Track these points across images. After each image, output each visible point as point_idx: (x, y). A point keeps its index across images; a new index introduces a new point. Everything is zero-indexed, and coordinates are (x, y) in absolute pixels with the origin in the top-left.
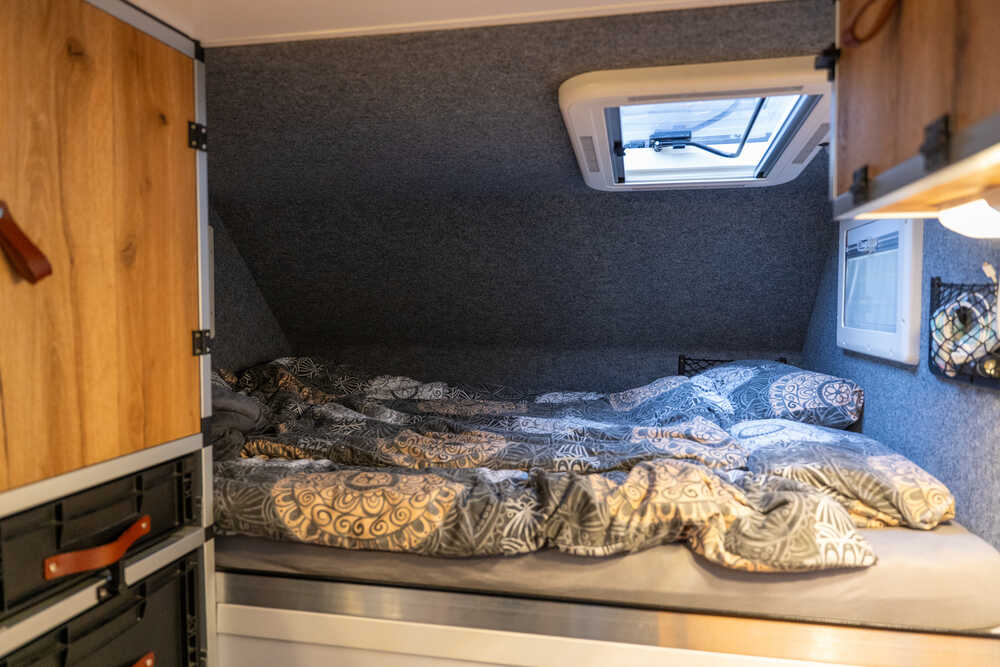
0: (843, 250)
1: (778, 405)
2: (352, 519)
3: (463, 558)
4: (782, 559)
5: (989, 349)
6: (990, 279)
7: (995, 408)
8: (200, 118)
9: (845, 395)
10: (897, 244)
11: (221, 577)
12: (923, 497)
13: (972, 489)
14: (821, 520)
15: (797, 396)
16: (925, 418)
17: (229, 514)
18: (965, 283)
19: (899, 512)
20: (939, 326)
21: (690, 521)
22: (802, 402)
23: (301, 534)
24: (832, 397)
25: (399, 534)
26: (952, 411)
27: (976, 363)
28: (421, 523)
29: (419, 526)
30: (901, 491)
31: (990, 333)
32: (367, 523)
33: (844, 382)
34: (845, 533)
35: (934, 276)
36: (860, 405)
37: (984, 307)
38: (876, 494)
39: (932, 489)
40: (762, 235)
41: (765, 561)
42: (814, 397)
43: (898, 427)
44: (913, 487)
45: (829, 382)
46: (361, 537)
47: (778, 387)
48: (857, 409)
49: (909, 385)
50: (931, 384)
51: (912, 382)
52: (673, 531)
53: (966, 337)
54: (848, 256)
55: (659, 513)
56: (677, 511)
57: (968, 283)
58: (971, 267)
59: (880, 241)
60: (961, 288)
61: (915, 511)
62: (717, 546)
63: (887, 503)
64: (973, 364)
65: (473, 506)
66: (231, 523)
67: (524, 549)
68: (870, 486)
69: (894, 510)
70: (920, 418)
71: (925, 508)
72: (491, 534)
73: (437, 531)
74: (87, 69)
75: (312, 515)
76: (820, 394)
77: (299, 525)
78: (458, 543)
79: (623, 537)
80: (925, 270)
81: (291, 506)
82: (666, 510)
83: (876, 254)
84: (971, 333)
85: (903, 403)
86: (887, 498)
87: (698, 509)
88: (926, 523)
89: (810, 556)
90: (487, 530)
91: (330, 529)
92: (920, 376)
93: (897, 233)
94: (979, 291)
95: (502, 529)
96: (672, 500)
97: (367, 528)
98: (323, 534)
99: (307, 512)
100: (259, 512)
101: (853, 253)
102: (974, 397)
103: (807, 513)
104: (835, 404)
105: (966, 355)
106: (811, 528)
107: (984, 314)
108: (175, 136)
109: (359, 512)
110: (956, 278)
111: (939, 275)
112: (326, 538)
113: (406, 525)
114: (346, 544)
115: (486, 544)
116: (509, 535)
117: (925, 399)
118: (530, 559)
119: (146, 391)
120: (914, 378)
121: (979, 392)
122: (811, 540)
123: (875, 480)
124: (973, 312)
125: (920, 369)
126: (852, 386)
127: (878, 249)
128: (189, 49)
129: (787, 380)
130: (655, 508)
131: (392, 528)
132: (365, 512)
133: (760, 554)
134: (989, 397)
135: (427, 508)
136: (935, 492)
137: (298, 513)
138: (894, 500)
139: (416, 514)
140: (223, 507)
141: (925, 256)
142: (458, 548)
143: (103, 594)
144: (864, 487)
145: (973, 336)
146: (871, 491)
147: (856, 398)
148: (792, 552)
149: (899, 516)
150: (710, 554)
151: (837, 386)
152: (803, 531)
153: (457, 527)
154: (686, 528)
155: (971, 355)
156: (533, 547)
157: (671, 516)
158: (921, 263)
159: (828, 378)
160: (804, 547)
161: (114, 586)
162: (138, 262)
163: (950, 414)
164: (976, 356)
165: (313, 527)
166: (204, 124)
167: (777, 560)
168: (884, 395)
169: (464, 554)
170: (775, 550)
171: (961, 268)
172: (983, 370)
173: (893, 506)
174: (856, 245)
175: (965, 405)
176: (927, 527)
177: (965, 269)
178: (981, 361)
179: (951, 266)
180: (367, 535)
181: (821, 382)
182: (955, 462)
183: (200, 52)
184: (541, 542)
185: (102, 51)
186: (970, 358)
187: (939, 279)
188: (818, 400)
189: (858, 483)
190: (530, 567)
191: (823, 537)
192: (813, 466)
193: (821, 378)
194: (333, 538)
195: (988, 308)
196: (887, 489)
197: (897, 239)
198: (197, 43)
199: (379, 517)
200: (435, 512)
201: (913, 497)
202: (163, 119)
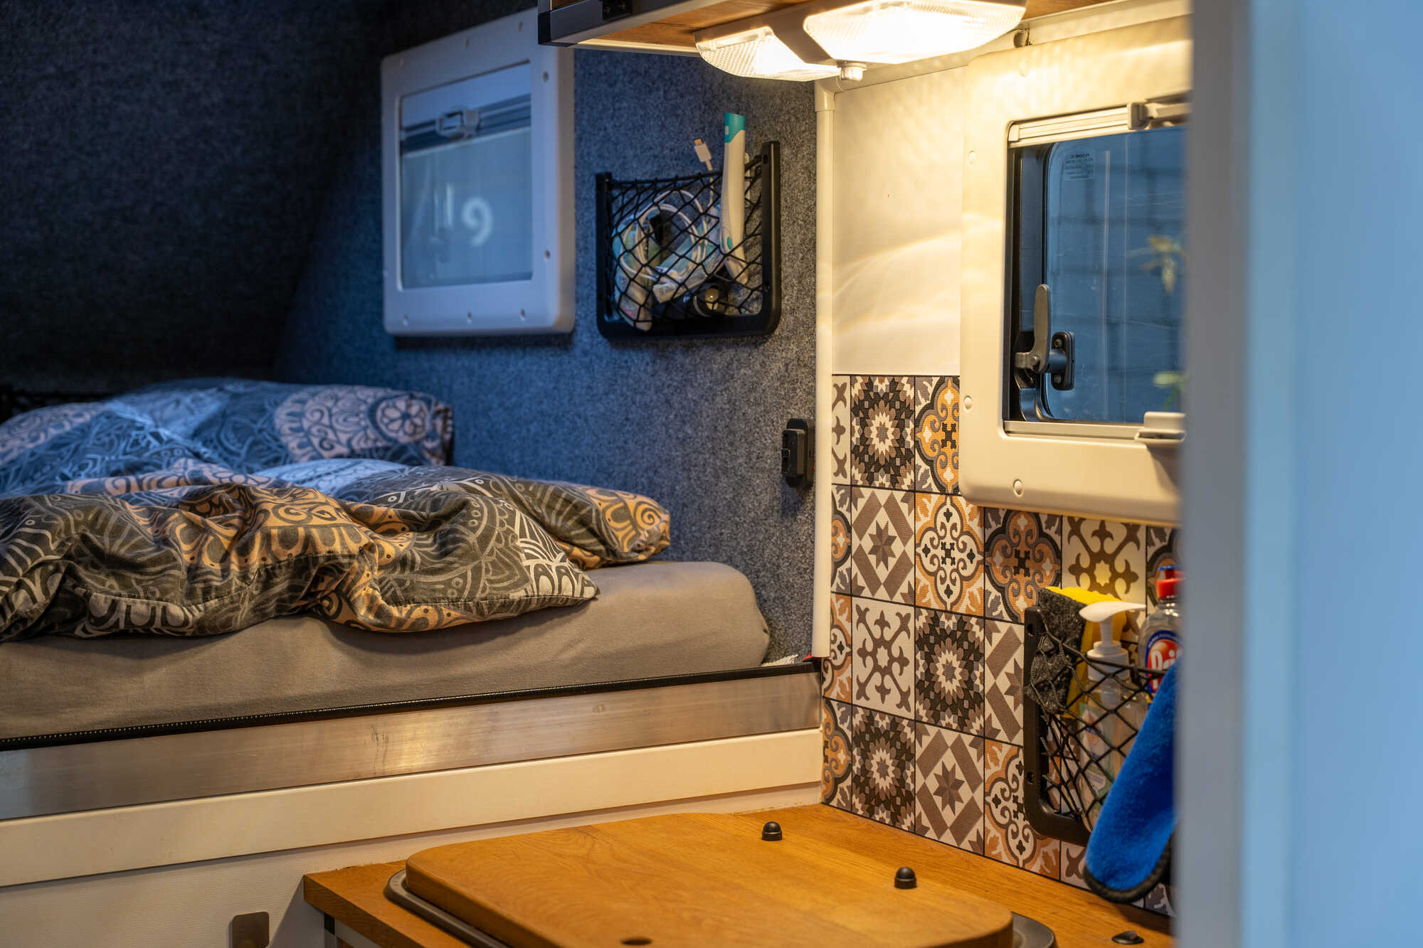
0: (392, 137)
1: (301, 446)
4: (479, 595)
5: (710, 270)
6: (704, 164)
7: (715, 367)
9: (418, 421)
10: (529, 117)
12: (629, 517)
13: (684, 505)
14: (523, 535)
15: (331, 427)
16: (591, 421)
18: (659, 177)
19: (603, 542)
20: (630, 247)
21: (331, 556)
22: (344, 438)
24: (396, 426)
26: (643, 393)
27: (692, 296)
30: (601, 508)
31: (709, 248)
33: (412, 397)
34: (555, 556)
35: (599, 171)
36: (448, 437)
37: (696, 209)
38: (567, 519)
39: (640, 503)
40: (217, 96)
41: (454, 602)
42: (365, 428)
43: (536, 453)
44: (615, 502)
45: (384, 399)
47: (290, 414)
48: (443, 445)
49: (556, 371)
50: (601, 359)
51: (561, 364)
52: (297, 582)
53: (673, 258)
54: (406, 146)
55: (275, 546)
56: (308, 540)
57: (663, 176)
58: (666, 152)
59: (483, 115)
60: (654, 186)
61: (622, 536)
62: (372, 599)
63: (583, 530)
64: (685, 299)
68: (558, 506)
69: (594, 540)
70: (580, 422)
71: (634, 532)
76: (374, 422)
79: (217, 588)
80: (581, 163)
82: (287, 539)
83: (476, 141)
84: (681, 251)
85: (544, 407)
86: (583, 522)
87: (341, 535)
88: (640, 552)
89: (516, 586)
92: (577, 352)
93: (527, 98)
94: (688, 187)
96: (299, 523)
101: (420, 138)
102: (679, 358)
103: (502, 524)
104: (404, 439)
105: (674, 286)
106: (511, 545)
107: (696, 221)
110: (640, 172)
111: (609, 170)
117: (589, 387)
120: (565, 358)
121: (687, 349)
122: (515, 562)
123: (563, 495)
124: (680, 219)
125: (576, 339)
126: (429, 403)
127: (479, 130)
129: (303, 402)
130: (267, 538)
133: (444, 591)
134: (706, 352)
136: (646, 506)
138: (594, 525)
141: (579, 139)
144: (550, 507)
145: (683, 256)
146: (559, 513)
147: (439, 423)
148: (491, 581)
149: (601, 547)
150: (364, 615)
151: (401, 404)
152: (500, 550)
154: (324, 571)
155: (682, 284)
157: (295, 551)
158: (572, 153)
159: (381, 393)
160: (507, 573)
163: (638, 398)
164: (692, 284)
167: (471, 598)
168: (501, 405)
170: (465, 583)
171: (648, 154)
172: (702, 303)
173: (592, 532)
174: (432, 123)
175: (664, 377)
176: (642, 557)
177: (655, 157)
178: (699, 291)
179: (630, 153)
181: (370, 401)
182: (651, 474)
186: (682, 290)
187: (609, 175)
188: (372, 434)
189: (540, 501)
191: (529, 557)
192: (473, 481)
193: (368, 394)
195: (701, 211)
196: (584, 506)
197: (528, 108)
201: (617, 516)
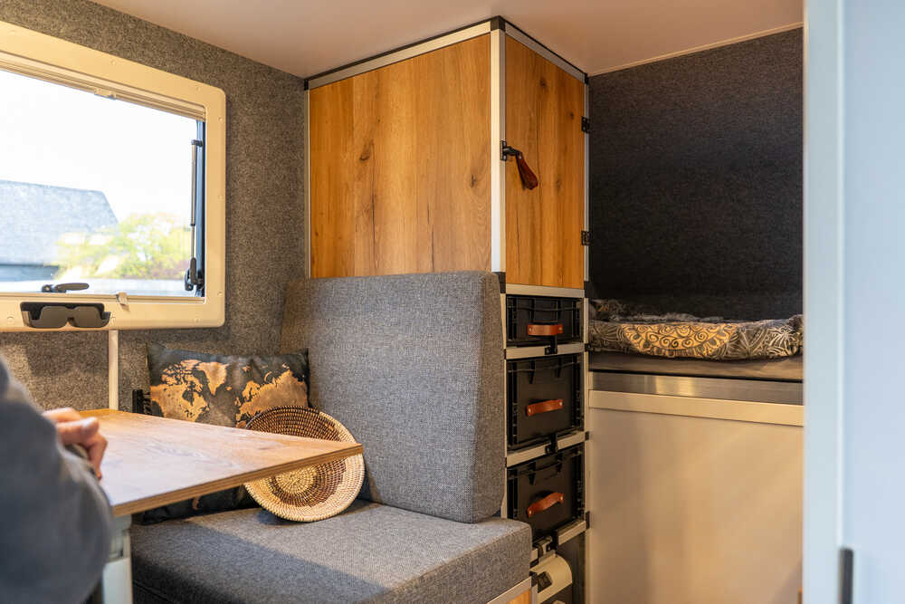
2: (671, 339)
3: (743, 360)
8: (586, 115)
11: (591, 373)
17: (598, 337)
23: (640, 348)
25: (700, 346)
28: (715, 341)
29: (713, 342)
32: (680, 341)
46: (678, 348)
65: (748, 332)
66: (599, 342)
67: (783, 354)
72: (761, 344)
73: (725, 345)
74: (547, 91)
75: (646, 337)
77: (639, 343)
78: (738, 350)
81: (634, 333)
90: (758, 343)
91: (657, 344)
95: (769, 342)
97: (680, 343)
98: (653, 347)
99: (643, 335)
100: (615, 335)
108: (576, 124)
109: (675, 335)
112: (655, 349)
113: (705, 341)
114: (667, 354)
115: (758, 350)
116: (773, 345)
118: (787, 361)
119: (563, 257)
128: (582, 78)
131: (696, 344)
132: (679, 336)
135: (718, 332)
137: (638, 336)
139: (711, 336)
140: (595, 333)
142: (739, 354)
143: (548, 352)
153: (738, 342)
156: (789, 352)
161: (552, 350)
162: (562, 189)
165: (647, 344)
166: (588, 117)
169: (743, 357)
180: (680, 347)
183: (587, 79)
184: (795, 349)
185: (552, 83)
190: (788, 367)
194: (659, 350)
198: (586, 74)
199: (688, 338)
200: (724, 335)
202: (572, 115)
